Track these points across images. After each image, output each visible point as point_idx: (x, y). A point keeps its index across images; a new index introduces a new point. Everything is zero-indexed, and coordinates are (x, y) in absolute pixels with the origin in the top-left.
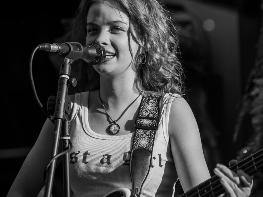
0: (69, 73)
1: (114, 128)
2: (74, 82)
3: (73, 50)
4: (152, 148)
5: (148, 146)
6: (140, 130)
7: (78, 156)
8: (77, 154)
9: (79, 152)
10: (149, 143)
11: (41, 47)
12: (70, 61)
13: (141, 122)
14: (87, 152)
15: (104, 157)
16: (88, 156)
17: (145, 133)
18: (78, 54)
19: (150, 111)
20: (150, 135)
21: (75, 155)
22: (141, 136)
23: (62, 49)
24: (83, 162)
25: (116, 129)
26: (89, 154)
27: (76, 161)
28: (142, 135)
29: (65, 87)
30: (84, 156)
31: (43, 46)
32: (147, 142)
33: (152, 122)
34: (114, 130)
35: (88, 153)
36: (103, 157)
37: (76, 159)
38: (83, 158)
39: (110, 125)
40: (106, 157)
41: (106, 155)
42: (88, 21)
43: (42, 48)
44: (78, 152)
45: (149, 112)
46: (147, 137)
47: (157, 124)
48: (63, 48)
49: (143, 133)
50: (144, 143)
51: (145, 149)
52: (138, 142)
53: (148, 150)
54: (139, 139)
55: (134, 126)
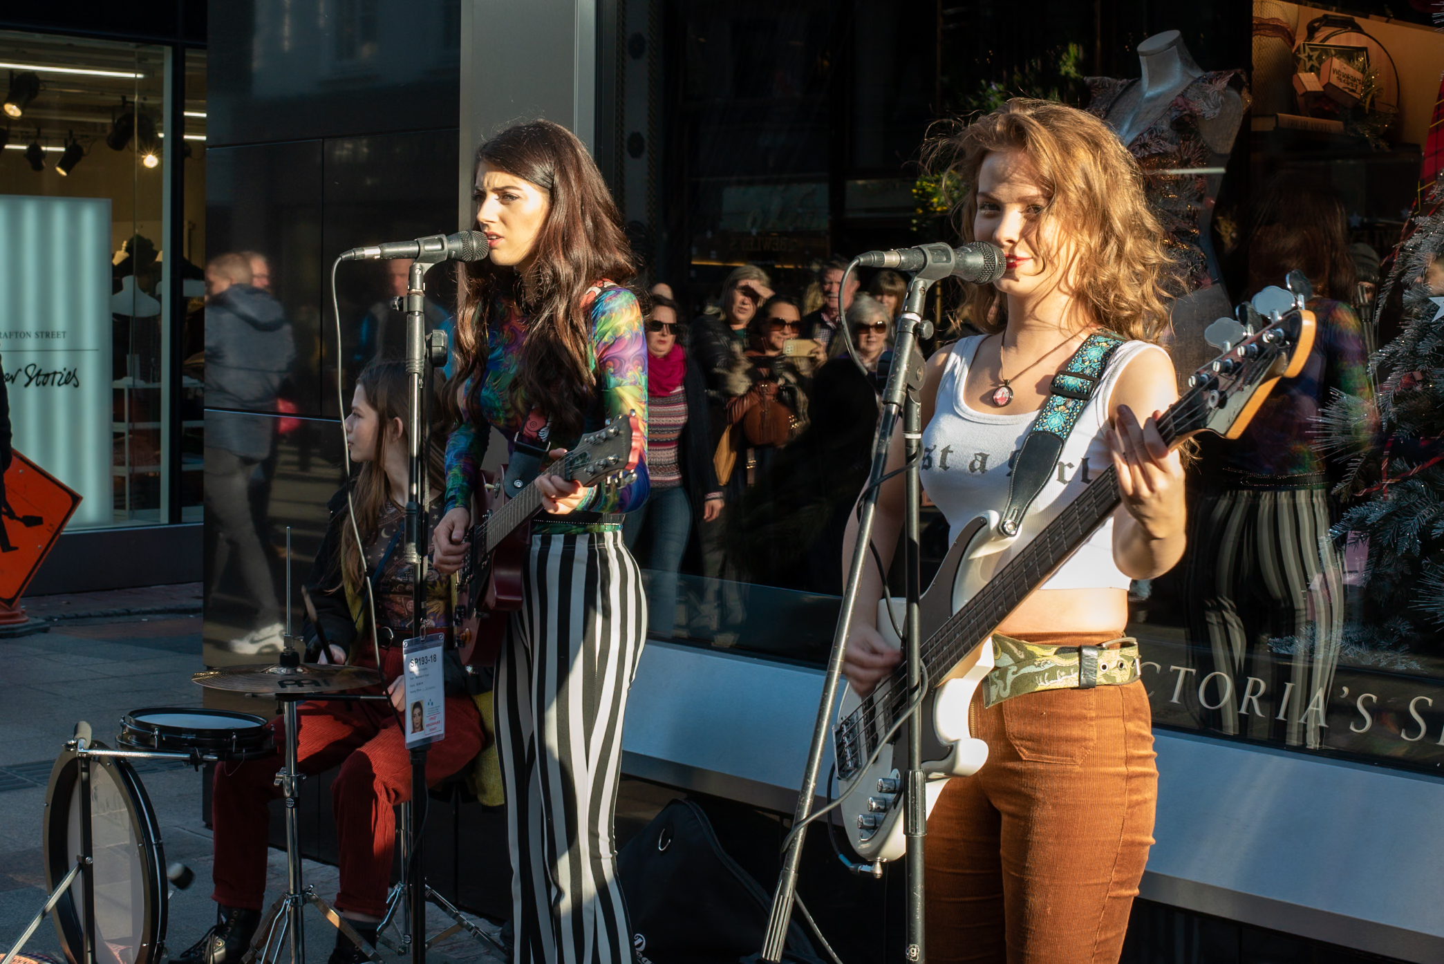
0: (920, 309)
2: (927, 328)
3: (932, 263)
4: (1068, 435)
5: (1061, 428)
7: (933, 454)
8: (931, 451)
10: (1065, 423)
11: (862, 260)
12: (926, 284)
13: (1062, 381)
14: (949, 446)
15: (976, 458)
16: (949, 454)
17: (1065, 404)
18: (943, 270)
19: (1090, 363)
20: (1073, 409)
21: (928, 453)
22: (1056, 409)
23: (909, 262)
24: (940, 466)
26: (952, 452)
27: (930, 464)
28: (1058, 406)
29: (910, 339)
30: (943, 455)
31: (868, 258)
32: (1062, 423)
33: (1082, 383)
35: (950, 449)
36: (974, 459)
37: (931, 460)
38: (942, 458)
40: (980, 458)
41: (980, 454)
42: (981, 189)
43: (864, 262)
44: (934, 447)
45: (1087, 363)
46: (1067, 411)
47: (1090, 388)
48: (911, 258)
49: (1062, 403)
50: (1056, 423)
51: (1054, 434)
52: (1045, 421)
53: (1058, 437)
54: (1049, 414)
55: (1051, 387)
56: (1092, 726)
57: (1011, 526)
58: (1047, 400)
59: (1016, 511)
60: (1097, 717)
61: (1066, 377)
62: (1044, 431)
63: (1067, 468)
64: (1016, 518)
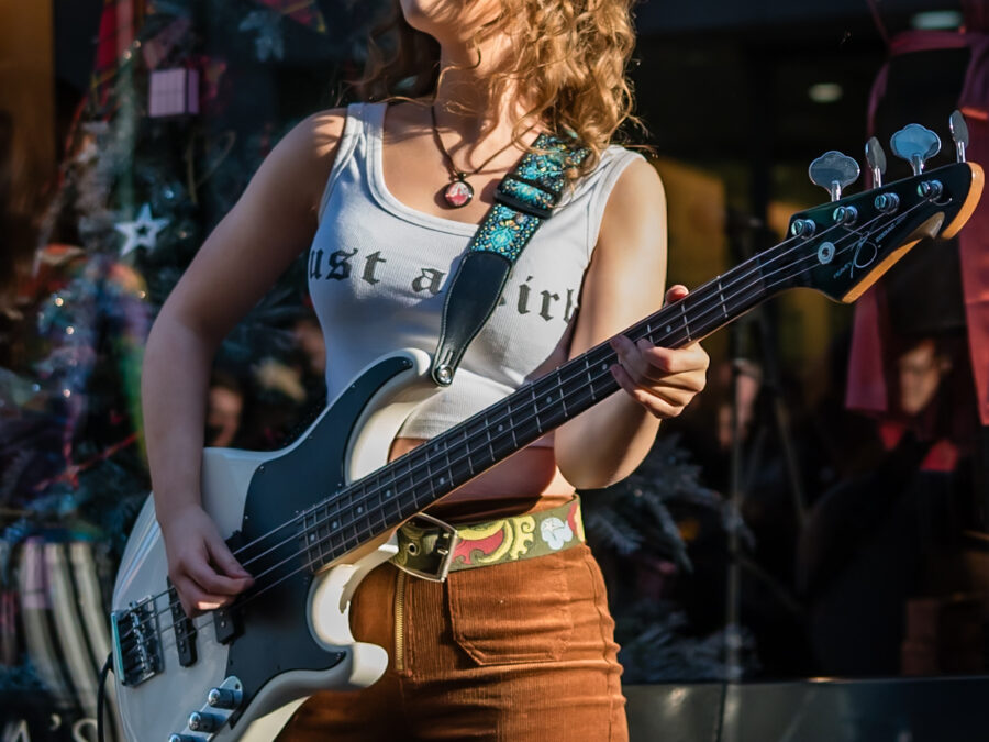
1: (459, 190)
4: (518, 255)
5: (508, 247)
6: (505, 208)
7: (352, 261)
8: (349, 256)
9: (356, 251)
10: (514, 242)
13: (514, 188)
14: (378, 253)
15: (424, 275)
16: (379, 264)
17: (514, 219)
19: (548, 170)
20: (525, 226)
21: (343, 258)
22: (502, 224)
24: (363, 278)
25: (464, 196)
26: (383, 261)
27: (346, 274)
28: (504, 220)
30: (368, 263)
32: (510, 241)
33: (541, 196)
34: (459, 197)
35: (381, 257)
36: (421, 274)
37: (347, 268)
38: (367, 268)
39: (449, 182)
40: (431, 275)
41: (431, 271)
44: (352, 252)
45: (544, 170)
46: (517, 228)
49: (511, 216)
50: (502, 240)
51: (500, 255)
52: (487, 237)
53: (505, 258)
54: (493, 228)
55: (499, 195)
56: (564, 611)
57: (444, 372)
58: (491, 211)
59: (451, 354)
60: (573, 601)
61: (518, 183)
62: (486, 251)
63: (552, 300)
64: (451, 363)
